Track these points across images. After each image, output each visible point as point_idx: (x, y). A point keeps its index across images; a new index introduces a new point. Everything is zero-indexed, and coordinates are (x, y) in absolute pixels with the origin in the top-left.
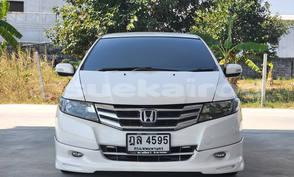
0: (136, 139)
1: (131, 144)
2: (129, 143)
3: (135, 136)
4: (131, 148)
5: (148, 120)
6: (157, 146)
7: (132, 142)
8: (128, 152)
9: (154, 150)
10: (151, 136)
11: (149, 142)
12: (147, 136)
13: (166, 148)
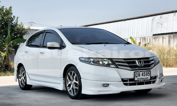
0: (138, 74)
1: (136, 77)
2: (135, 76)
3: (137, 73)
4: (136, 79)
5: (141, 65)
6: (146, 77)
7: (136, 76)
8: (135, 81)
9: (145, 79)
10: (143, 72)
11: (143, 75)
12: (142, 72)
13: (149, 78)
